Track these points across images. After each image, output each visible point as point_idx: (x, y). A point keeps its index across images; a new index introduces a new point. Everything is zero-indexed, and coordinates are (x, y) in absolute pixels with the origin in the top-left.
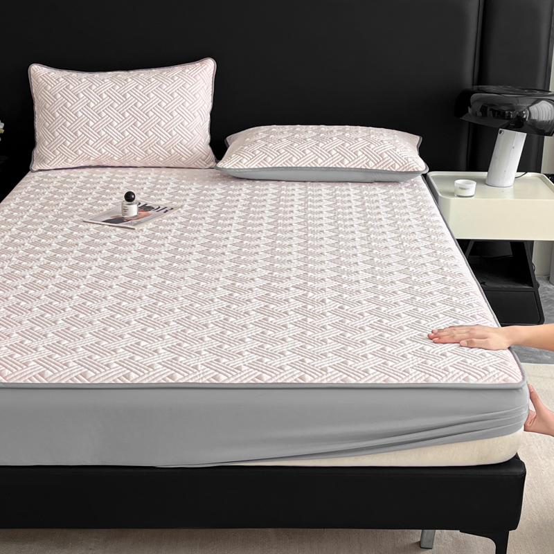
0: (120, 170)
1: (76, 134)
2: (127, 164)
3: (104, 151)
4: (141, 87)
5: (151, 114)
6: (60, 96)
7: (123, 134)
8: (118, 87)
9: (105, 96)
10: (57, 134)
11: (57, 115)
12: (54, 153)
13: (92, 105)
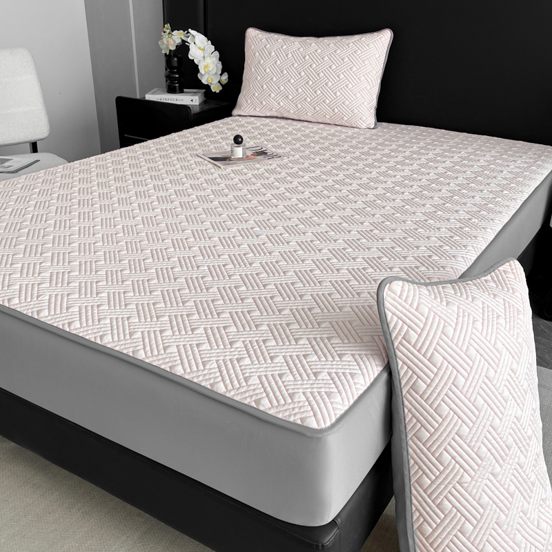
0: (295, 123)
1: (262, 87)
2: (302, 118)
3: (282, 104)
4: (320, 51)
5: (322, 74)
6: (257, 54)
7: (297, 90)
8: (302, 49)
9: (290, 56)
10: (251, 86)
11: (253, 70)
12: (247, 101)
13: (279, 62)
